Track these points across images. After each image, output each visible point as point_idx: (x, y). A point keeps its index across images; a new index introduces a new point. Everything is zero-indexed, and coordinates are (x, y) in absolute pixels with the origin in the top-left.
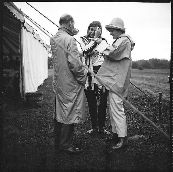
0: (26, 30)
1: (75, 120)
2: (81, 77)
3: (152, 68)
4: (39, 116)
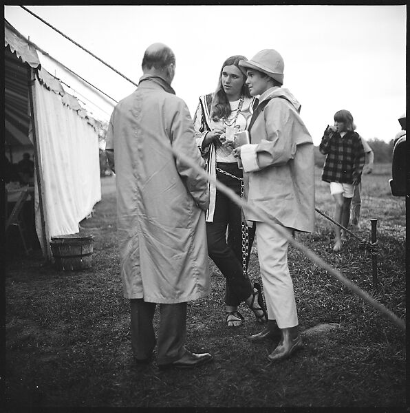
0: (45, 86)
1: (192, 292)
2: (202, 190)
4: (86, 293)
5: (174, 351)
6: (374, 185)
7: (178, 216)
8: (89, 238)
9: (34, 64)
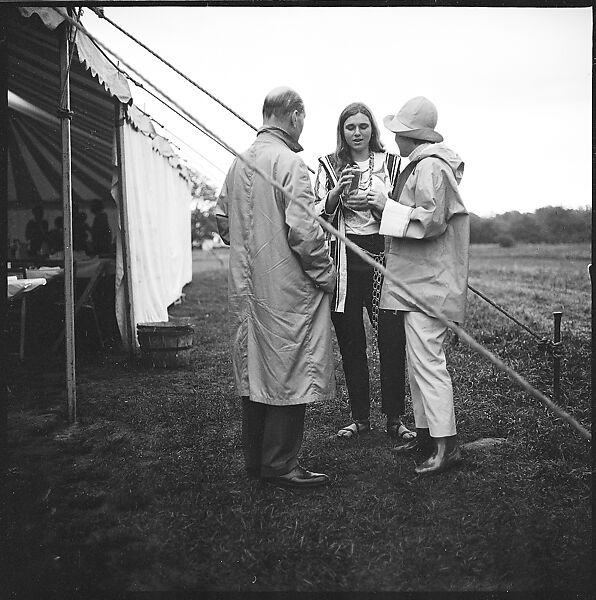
1: (305, 393)
2: (321, 268)
3: (547, 242)
4: (186, 394)
6: (577, 273)
7: (290, 298)
8: (187, 328)
9: (124, 98)
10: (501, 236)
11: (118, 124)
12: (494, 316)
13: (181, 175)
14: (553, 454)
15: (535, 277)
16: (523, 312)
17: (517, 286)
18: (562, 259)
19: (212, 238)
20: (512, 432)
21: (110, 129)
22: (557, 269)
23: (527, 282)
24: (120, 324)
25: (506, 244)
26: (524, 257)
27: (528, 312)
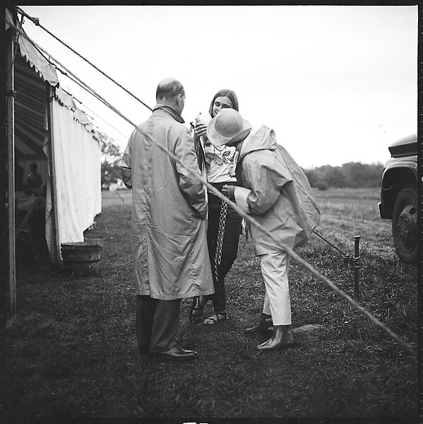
1: (188, 290)
2: (201, 202)
3: (350, 187)
4: (95, 294)
5: (164, 343)
6: (371, 209)
7: (179, 225)
8: (97, 247)
9: (54, 82)
10: (319, 182)
11: (49, 101)
12: (313, 238)
13: (94, 137)
14: (354, 336)
15: (342, 211)
16: (333, 236)
17: (330, 218)
18: (360, 199)
19: (116, 182)
20: (326, 320)
21: (42, 103)
22: (357, 205)
23: (336, 215)
24: (48, 243)
25: (323, 188)
26: (335, 197)
27: (337, 236)
